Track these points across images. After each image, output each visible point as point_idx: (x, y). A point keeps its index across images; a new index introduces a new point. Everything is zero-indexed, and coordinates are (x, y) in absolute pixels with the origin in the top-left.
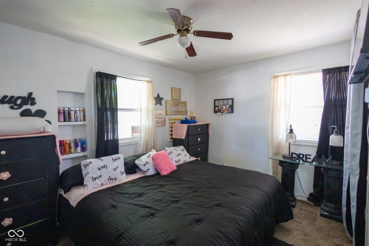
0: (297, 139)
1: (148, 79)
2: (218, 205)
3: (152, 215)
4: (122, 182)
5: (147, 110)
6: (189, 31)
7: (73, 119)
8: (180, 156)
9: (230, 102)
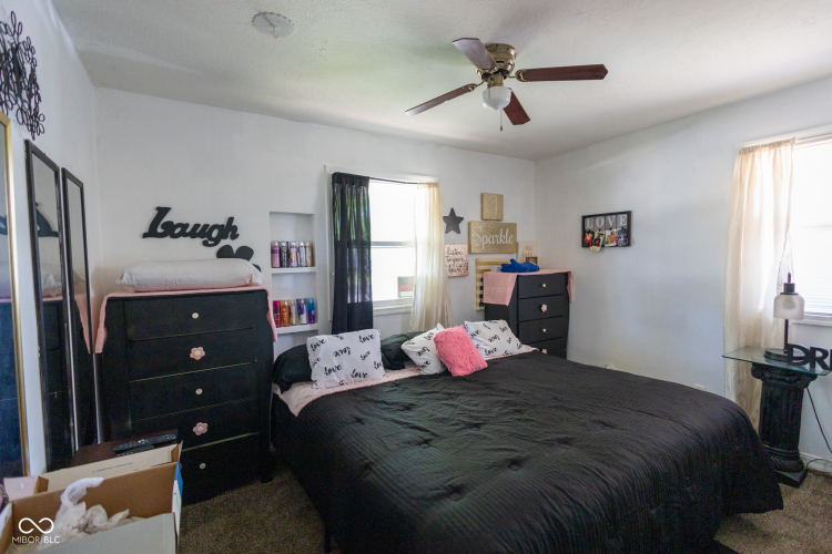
0: (807, 309)
1: (431, 180)
2: (566, 441)
3: (426, 442)
4: (375, 383)
5: (429, 244)
6: (508, 72)
7: (294, 263)
8: (497, 341)
9: (622, 220)
